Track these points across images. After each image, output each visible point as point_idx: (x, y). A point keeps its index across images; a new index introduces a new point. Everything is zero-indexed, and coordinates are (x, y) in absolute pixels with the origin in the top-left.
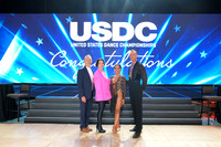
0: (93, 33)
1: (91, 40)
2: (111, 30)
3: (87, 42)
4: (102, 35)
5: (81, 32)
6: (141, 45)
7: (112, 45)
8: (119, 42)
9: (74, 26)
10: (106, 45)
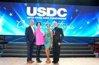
0: (38, 12)
2: (46, 11)
4: (42, 14)
5: (32, 12)
6: (60, 19)
7: (46, 18)
8: (50, 17)
10: (44, 18)
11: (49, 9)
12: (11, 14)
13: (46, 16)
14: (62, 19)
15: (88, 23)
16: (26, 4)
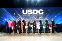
0: (28, 12)
1: (28, 14)
2: (32, 11)
5: (25, 12)
6: (40, 15)
10: (31, 15)
12: (14, 14)
13: (32, 14)
15: (56, 17)
16: (22, 8)
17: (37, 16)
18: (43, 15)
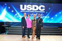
0: (27, 8)
3: (25, 10)
5: (23, 8)
8: (34, 11)
9: (21, 6)
11: (34, 6)
14: (42, 12)
17: (37, 13)
18: (44, 12)
